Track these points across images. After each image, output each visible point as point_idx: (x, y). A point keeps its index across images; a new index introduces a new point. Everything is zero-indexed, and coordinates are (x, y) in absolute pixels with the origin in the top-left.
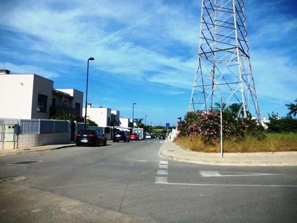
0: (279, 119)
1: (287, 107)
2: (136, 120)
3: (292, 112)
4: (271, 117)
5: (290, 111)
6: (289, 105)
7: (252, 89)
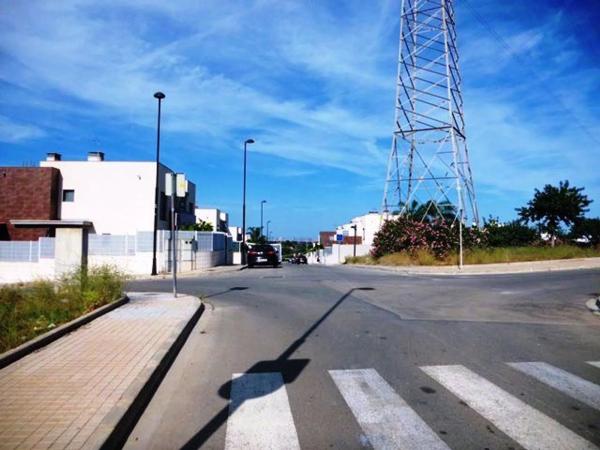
0: (499, 226)
1: (517, 212)
2: (252, 229)
3: (523, 219)
4: (488, 222)
5: (520, 217)
6: (519, 210)
7: (469, 185)
